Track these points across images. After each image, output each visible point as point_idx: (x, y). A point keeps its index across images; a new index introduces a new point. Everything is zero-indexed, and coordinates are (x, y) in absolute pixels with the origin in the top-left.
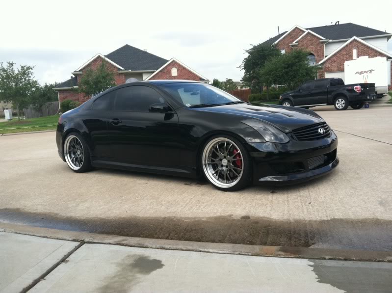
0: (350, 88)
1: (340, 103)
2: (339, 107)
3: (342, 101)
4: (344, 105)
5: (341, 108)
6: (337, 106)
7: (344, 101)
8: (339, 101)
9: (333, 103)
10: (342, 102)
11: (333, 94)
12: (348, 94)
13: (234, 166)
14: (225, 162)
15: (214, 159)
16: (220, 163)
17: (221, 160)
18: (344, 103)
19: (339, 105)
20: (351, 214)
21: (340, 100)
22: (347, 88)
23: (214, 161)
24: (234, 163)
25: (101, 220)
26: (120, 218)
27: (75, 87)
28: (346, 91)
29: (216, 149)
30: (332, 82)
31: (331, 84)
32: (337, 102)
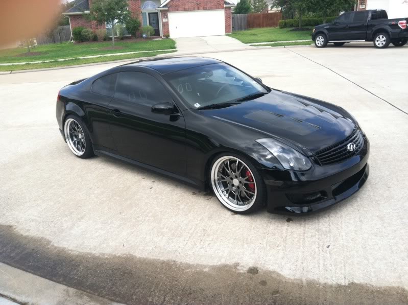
0: (394, 23)
1: (381, 40)
2: (379, 44)
3: (383, 37)
4: (384, 43)
5: (381, 45)
6: (377, 43)
7: (385, 38)
8: (379, 38)
9: (373, 39)
10: (383, 39)
11: (374, 29)
12: (389, 29)
13: (247, 189)
14: (236, 182)
15: (225, 177)
16: (230, 182)
17: (232, 179)
18: (384, 41)
19: (379, 42)
20: (373, 275)
21: (381, 36)
22: (390, 23)
23: (224, 179)
24: (246, 185)
25: (95, 258)
26: (115, 257)
27: (86, 12)
28: (388, 26)
29: (226, 165)
30: (374, 14)
31: (373, 17)
32: (377, 39)
